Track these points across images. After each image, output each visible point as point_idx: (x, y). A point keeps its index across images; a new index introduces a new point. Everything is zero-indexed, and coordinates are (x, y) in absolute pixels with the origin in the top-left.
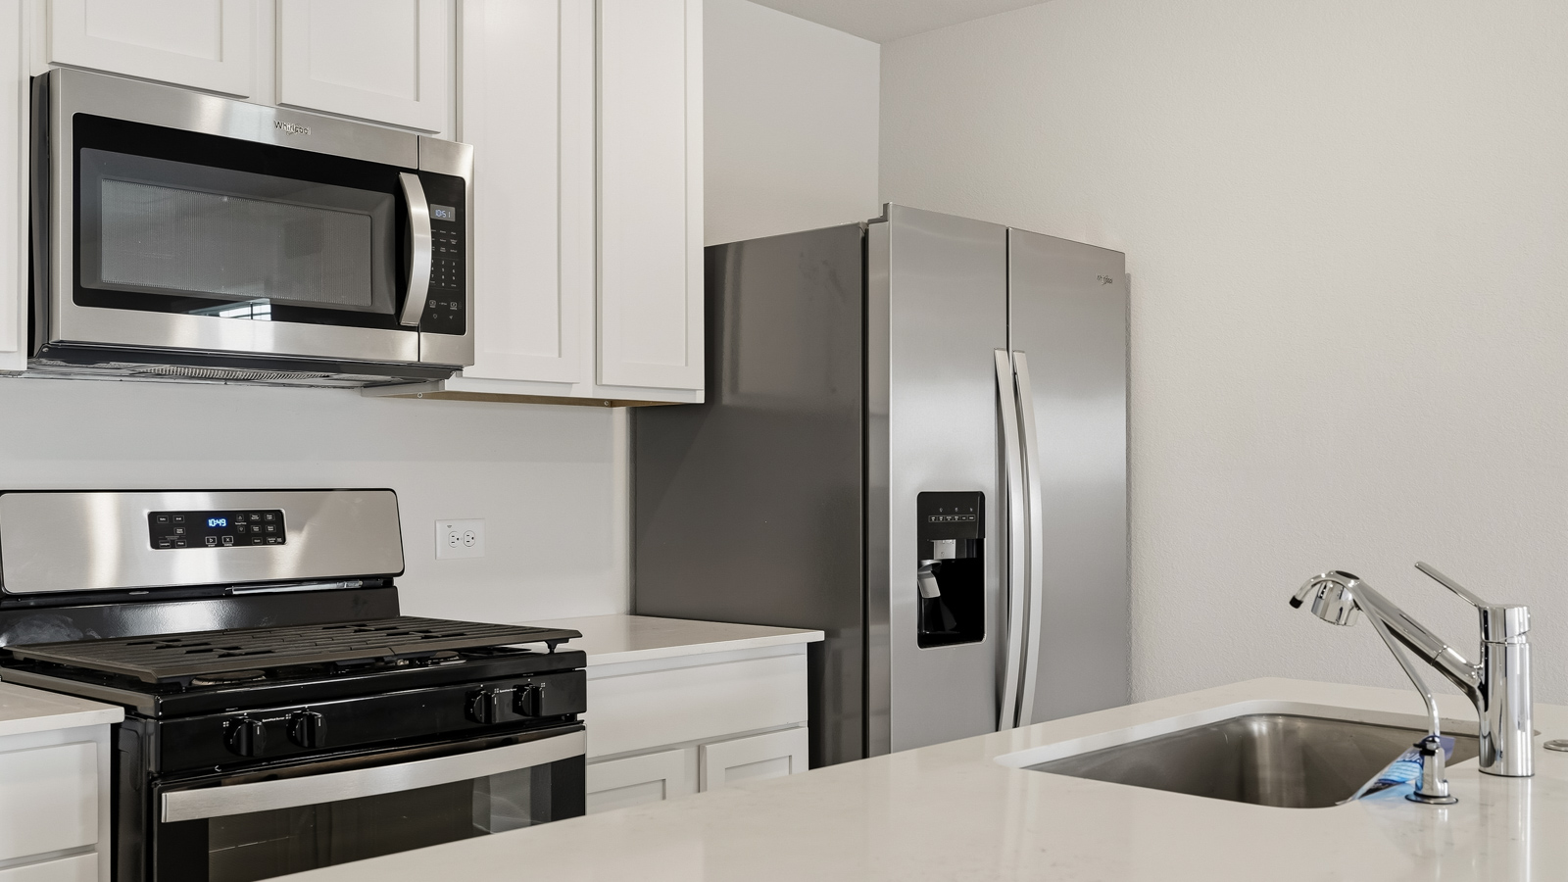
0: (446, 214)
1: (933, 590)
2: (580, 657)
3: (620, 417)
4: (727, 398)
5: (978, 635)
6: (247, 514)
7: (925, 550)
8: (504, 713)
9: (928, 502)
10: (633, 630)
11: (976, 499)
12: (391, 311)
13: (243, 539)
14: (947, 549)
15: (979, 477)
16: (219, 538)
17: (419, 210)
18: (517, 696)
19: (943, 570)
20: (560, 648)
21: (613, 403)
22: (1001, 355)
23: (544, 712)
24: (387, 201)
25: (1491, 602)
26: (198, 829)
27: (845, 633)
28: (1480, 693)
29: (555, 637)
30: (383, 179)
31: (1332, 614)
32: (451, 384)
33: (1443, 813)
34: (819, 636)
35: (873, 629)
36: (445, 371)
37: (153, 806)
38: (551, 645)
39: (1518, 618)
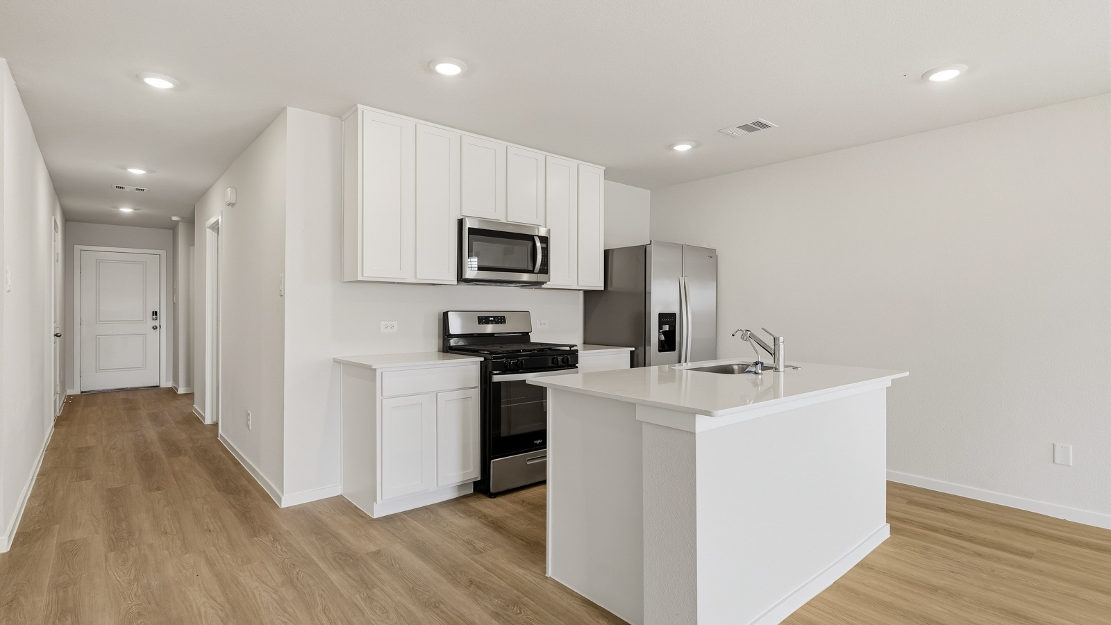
0: (544, 245)
1: (663, 338)
2: (577, 351)
3: (581, 293)
4: (609, 289)
5: (674, 350)
6: (498, 317)
7: (660, 328)
8: (560, 363)
9: (661, 316)
10: (584, 347)
11: (674, 315)
12: (532, 269)
13: (497, 323)
14: (666, 328)
15: (675, 310)
16: (492, 322)
17: (538, 244)
18: (563, 359)
19: (665, 333)
20: (572, 349)
21: (580, 290)
22: (681, 278)
23: (570, 363)
24: (530, 244)
25: (776, 336)
26: (499, 383)
27: (640, 348)
28: (773, 354)
29: (571, 346)
30: (531, 238)
31: (745, 339)
32: (544, 286)
33: (760, 376)
34: (633, 349)
35: (647, 348)
36: (543, 283)
37: (491, 378)
38: (570, 348)
39: (781, 339)
